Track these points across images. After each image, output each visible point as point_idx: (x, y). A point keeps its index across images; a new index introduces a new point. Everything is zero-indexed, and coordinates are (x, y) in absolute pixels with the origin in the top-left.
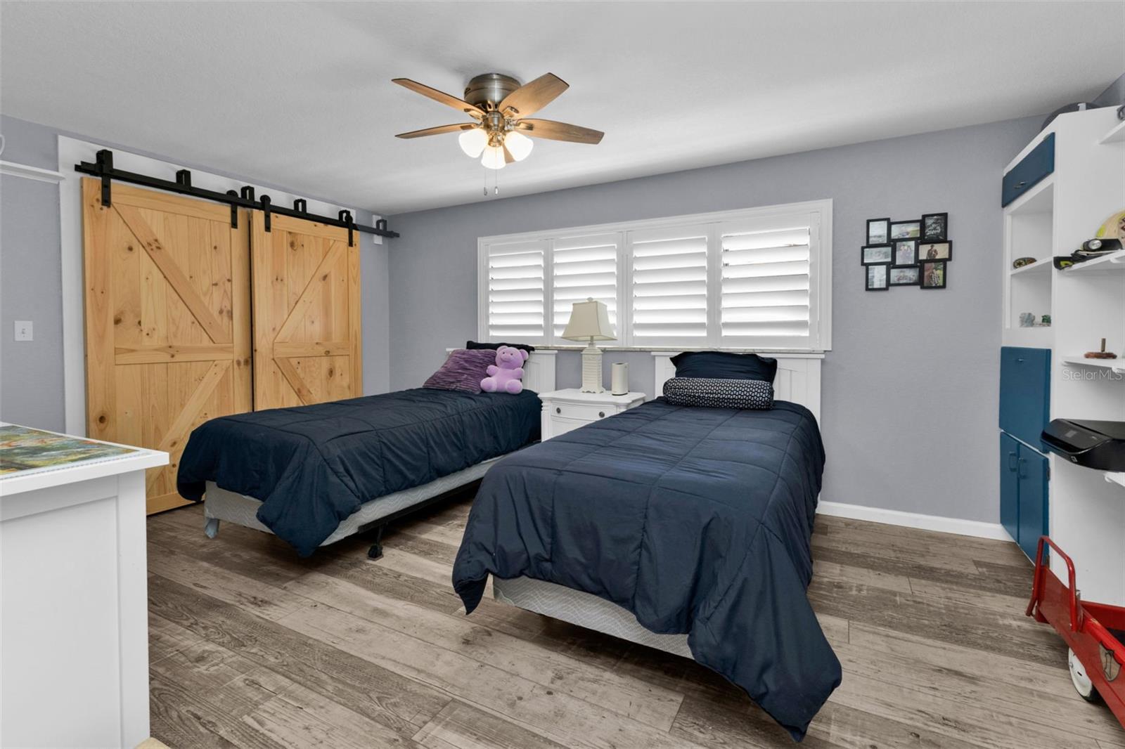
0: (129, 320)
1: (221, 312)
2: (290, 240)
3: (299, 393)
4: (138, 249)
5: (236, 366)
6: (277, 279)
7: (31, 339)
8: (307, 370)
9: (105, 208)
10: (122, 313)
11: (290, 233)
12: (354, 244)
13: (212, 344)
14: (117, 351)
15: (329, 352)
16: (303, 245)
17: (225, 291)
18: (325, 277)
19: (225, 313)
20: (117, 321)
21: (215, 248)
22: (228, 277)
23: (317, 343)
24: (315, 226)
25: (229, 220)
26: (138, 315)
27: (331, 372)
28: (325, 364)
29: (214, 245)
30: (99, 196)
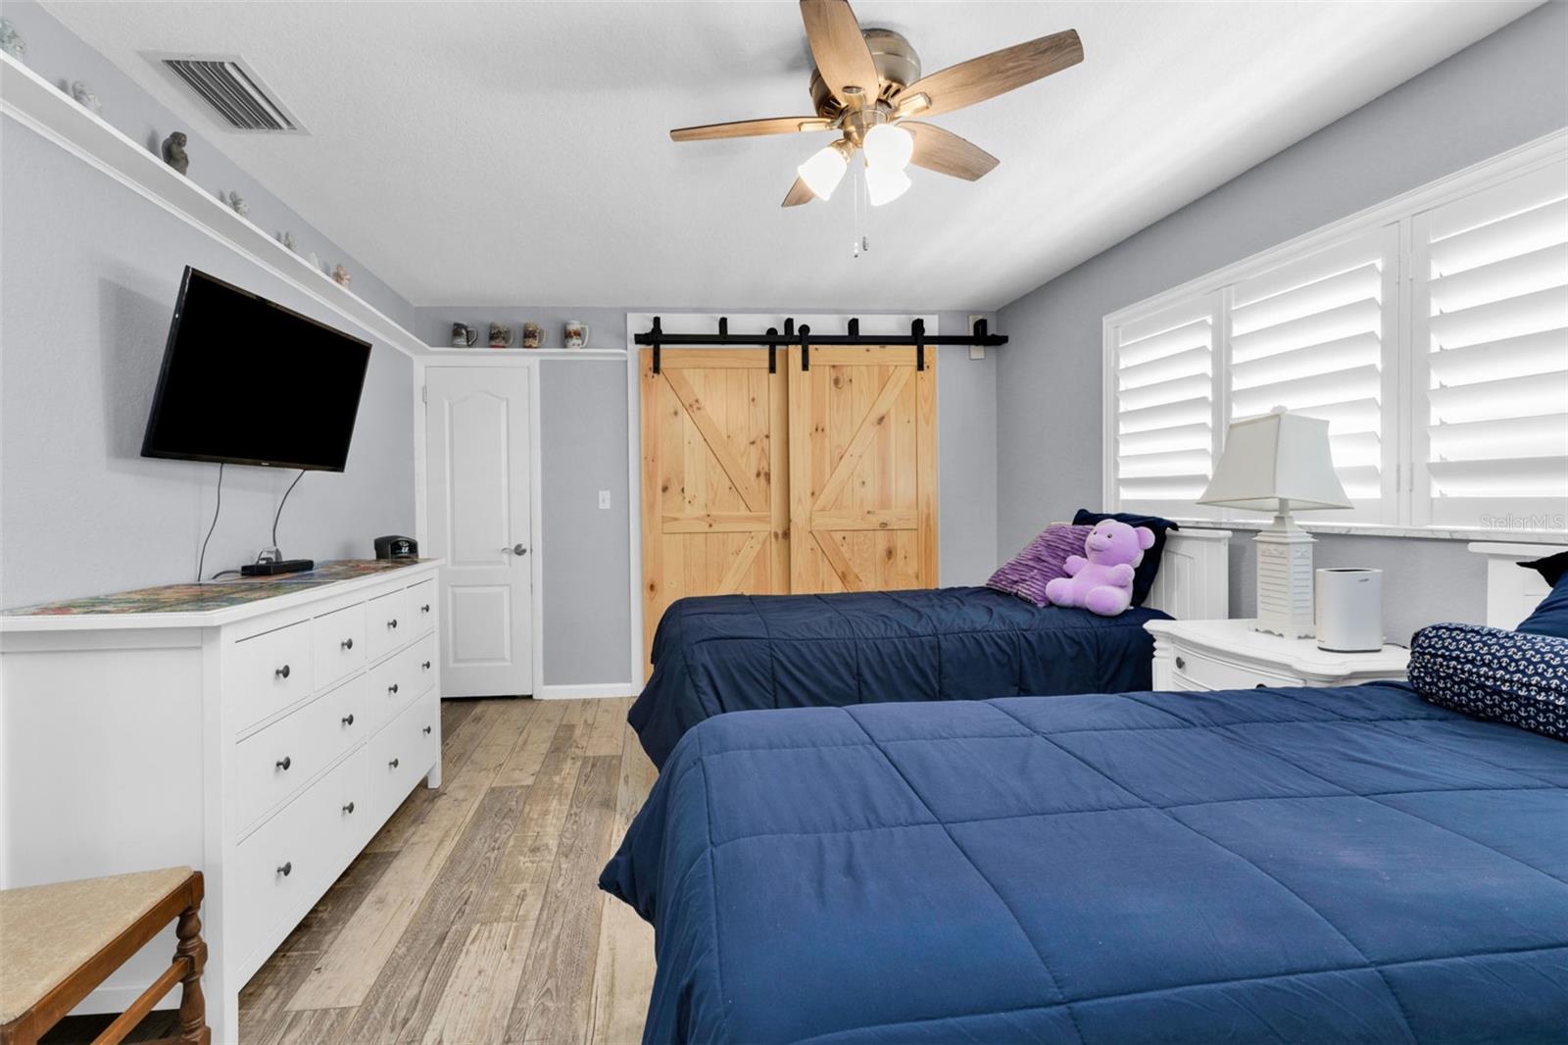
0: (675, 488)
1: (758, 475)
2: (833, 377)
3: (843, 577)
4: (683, 413)
5: (773, 540)
6: (817, 430)
7: (608, 507)
8: (856, 548)
9: (655, 375)
10: (669, 480)
11: (834, 366)
12: (925, 366)
13: (748, 512)
14: (664, 520)
15: (886, 524)
16: (851, 381)
17: (763, 450)
18: (881, 419)
19: (762, 476)
20: (665, 489)
21: (753, 400)
22: (766, 433)
23: (869, 512)
24: (868, 350)
25: (767, 364)
26: (682, 481)
27: (890, 553)
28: (881, 541)
29: (751, 397)
30: (652, 365)
